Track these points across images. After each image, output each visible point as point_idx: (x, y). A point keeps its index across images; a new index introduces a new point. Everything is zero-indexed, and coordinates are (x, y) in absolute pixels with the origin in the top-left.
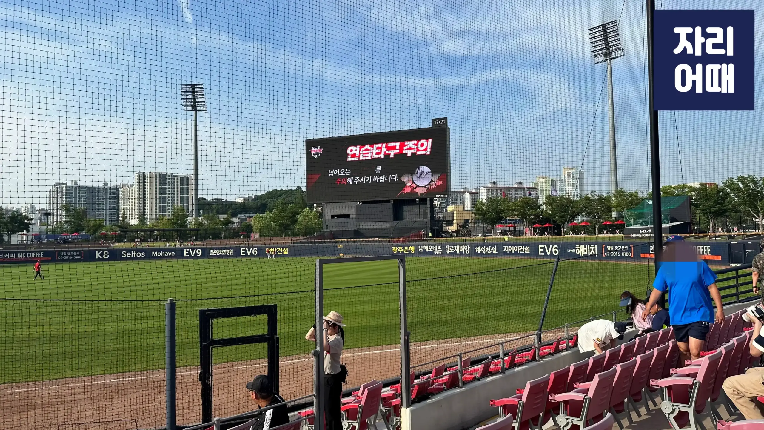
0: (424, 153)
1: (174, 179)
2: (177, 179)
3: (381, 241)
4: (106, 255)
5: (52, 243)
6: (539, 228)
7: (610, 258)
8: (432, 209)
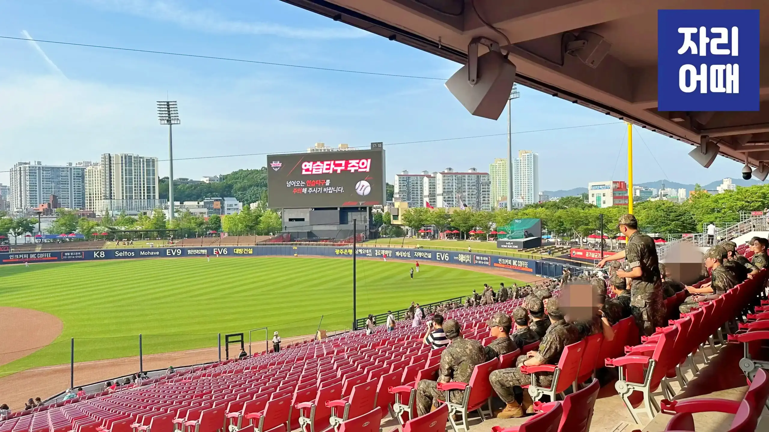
0: (364, 170)
1: (140, 161)
2: (143, 161)
3: (327, 245)
6: (449, 233)
7: (478, 264)
8: (371, 214)
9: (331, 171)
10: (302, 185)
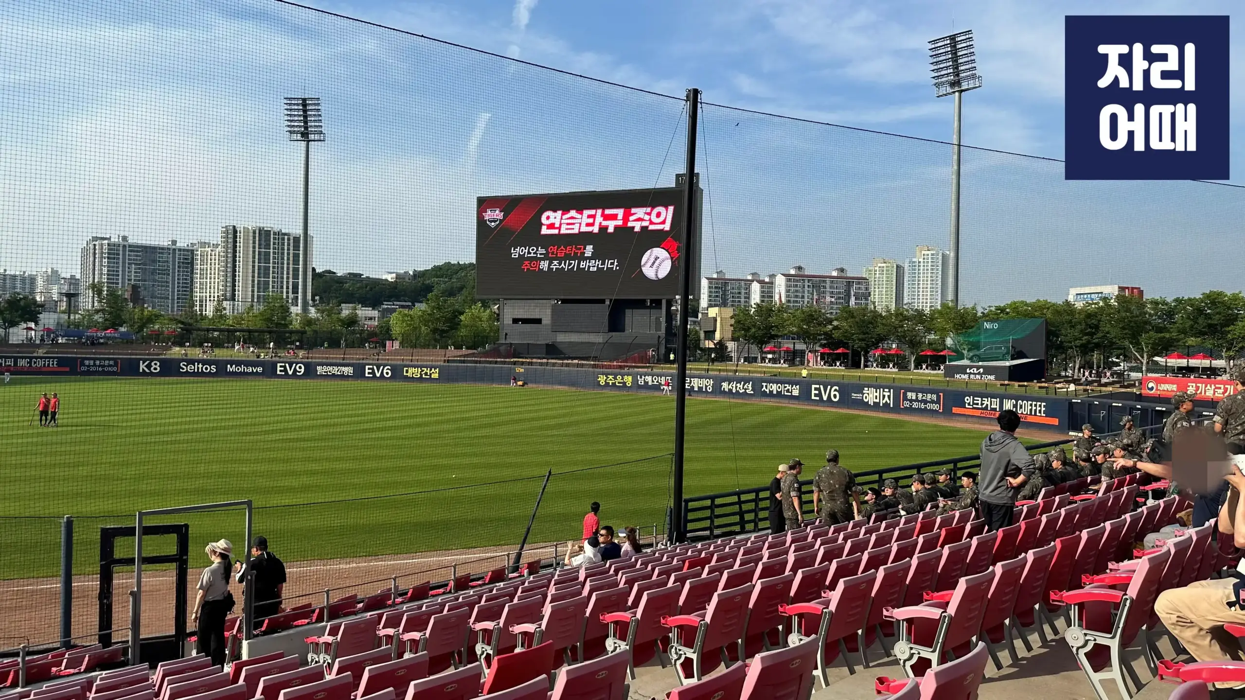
0: (660, 227)
1: (283, 239)
2: (289, 239)
3: (582, 365)
4: (156, 367)
5: (74, 345)
6: (829, 354)
7: (910, 410)
8: (670, 316)
9: (596, 229)
10: (541, 254)
